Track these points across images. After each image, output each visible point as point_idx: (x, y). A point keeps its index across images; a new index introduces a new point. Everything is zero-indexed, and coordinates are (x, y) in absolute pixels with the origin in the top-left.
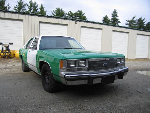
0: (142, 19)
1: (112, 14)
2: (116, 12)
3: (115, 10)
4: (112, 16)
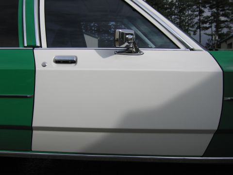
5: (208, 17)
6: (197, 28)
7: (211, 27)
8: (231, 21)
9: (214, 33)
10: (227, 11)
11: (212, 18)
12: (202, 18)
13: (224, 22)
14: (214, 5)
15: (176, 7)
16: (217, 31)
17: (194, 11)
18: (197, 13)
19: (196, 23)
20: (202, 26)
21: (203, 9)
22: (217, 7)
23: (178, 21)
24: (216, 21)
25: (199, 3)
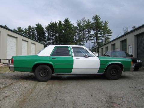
5: (92, 34)
6: (88, 39)
7: (94, 39)
8: (103, 36)
9: (95, 42)
10: (101, 32)
11: (94, 35)
12: (90, 35)
13: (100, 37)
14: (95, 29)
15: (78, 29)
16: (97, 41)
17: (86, 31)
18: (88, 32)
19: (87, 37)
20: (90, 38)
21: (90, 30)
22: (97, 30)
23: (79, 36)
24: (96, 37)
25: (88, 28)
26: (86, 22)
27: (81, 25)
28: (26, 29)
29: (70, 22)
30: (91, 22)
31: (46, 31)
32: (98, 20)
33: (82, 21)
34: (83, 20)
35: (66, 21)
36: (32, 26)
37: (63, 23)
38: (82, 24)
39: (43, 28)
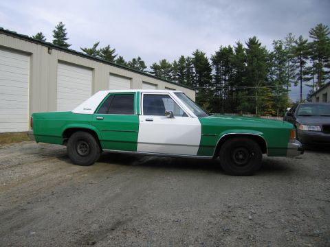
0: (111, 49)
1: (54, 31)
2: (64, 28)
3: (61, 23)
4: (55, 37)
5: (311, 68)
6: (298, 79)
9: (315, 84)
11: (315, 69)
12: (303, 69)
13: (327, 73)
14: (316, 56)
15: (276, 59)
16: (319, 83)
17: (295, 62)
19: (298, 74)
20: (303, 77)
21: (304, 60)
22: (320, 57)
23: (278, 72)
24: (318, 73)
25: (300, 54)
26: (296, 42)
27: (283, 48)
28: (175, 62)
29: (260, 44)
30: (307, 41)
31: (213, 65)
32: (323, 35)
33: (285, 40)
34: (288, 39)
35: (253, 43)
36: (186, 57)
37: (245, 46)
38: (286, 48)
39: (206, 60)
